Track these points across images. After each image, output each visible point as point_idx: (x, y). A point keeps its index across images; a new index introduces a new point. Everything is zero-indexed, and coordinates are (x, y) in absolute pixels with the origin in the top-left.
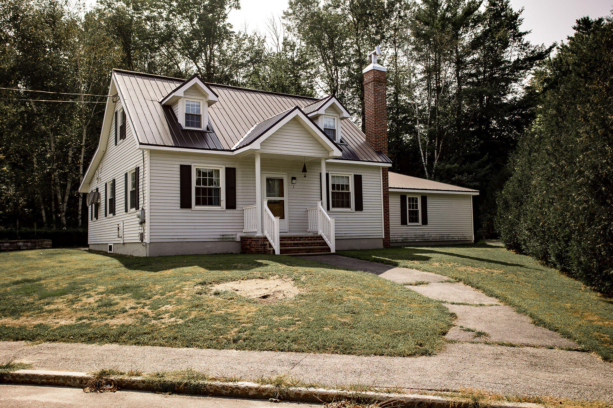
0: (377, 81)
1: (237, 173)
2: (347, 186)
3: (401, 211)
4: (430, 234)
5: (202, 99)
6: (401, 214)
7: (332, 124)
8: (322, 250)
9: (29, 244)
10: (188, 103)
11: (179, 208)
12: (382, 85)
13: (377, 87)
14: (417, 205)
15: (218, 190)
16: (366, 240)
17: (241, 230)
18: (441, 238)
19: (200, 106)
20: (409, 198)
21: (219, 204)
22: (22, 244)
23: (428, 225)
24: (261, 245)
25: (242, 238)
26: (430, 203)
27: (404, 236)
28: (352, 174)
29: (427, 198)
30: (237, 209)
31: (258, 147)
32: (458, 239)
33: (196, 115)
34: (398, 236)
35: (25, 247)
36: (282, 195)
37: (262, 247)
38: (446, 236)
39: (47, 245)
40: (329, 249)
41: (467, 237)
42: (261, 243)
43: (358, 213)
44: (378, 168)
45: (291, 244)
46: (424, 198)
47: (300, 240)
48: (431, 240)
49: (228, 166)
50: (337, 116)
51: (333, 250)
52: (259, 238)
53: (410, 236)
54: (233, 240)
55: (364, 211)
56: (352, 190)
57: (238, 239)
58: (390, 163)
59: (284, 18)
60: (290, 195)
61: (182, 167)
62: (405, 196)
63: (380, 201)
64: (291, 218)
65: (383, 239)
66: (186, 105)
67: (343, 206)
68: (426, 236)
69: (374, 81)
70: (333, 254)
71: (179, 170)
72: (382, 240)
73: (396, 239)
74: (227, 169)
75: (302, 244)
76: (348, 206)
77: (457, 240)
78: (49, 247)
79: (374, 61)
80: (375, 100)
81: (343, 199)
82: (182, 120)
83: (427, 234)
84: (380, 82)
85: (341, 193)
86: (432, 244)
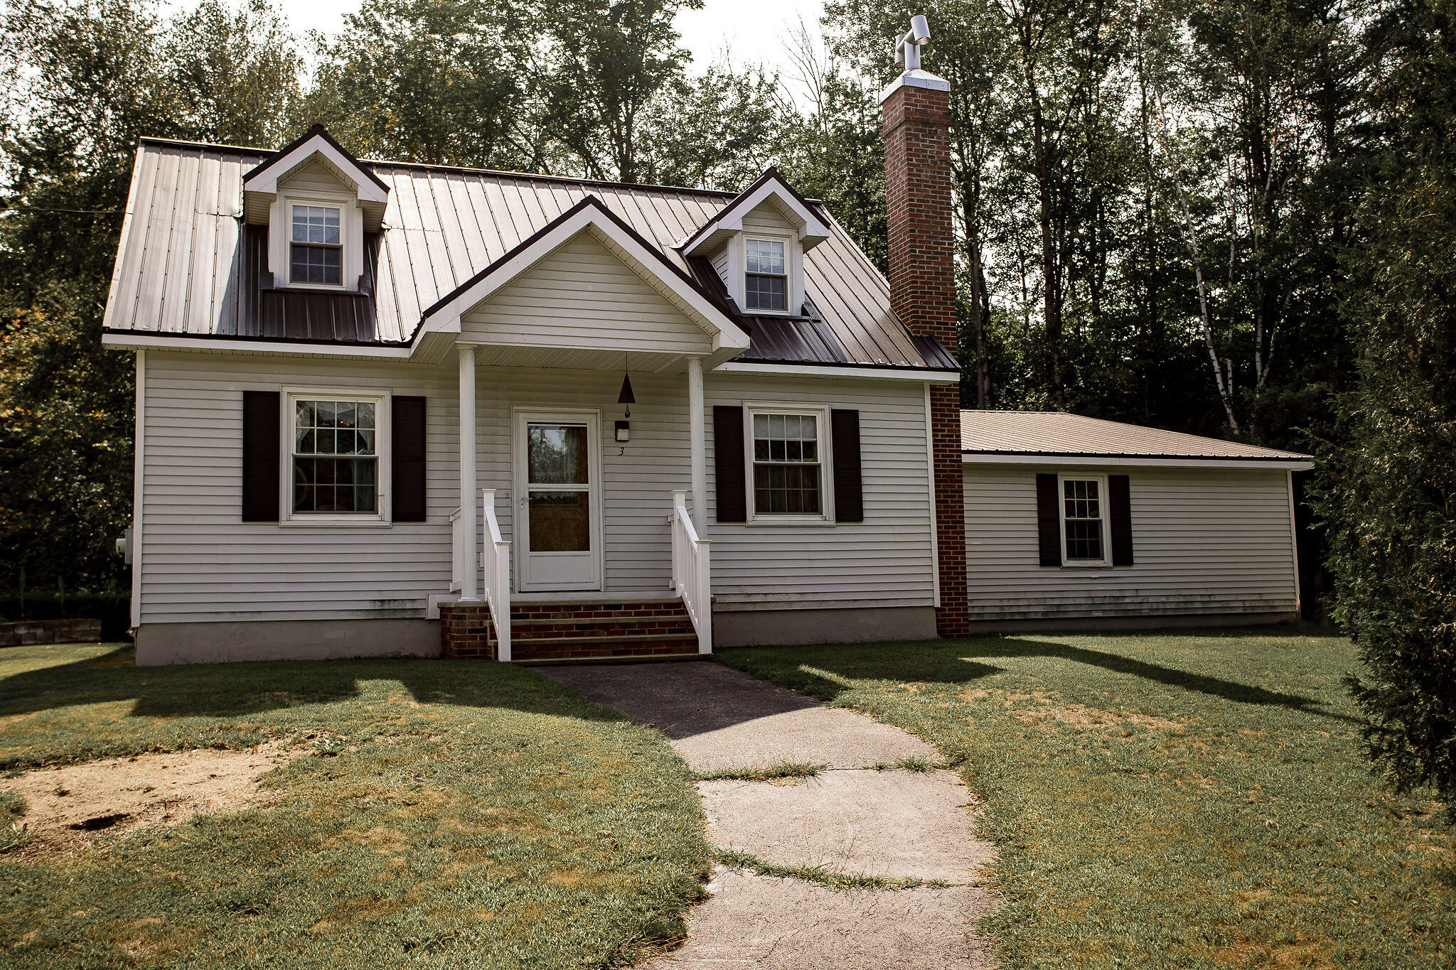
0: (917, 121)
1: (429, 412)
2: (811, 448)
3: (1040, 525)
4: (1141, 593)
5: (345, 199)
6: (1040, 532)
7: (774, 261)
8: (672, 645)
9: (40, 632)
10: (300, 214)
11: (239, 520)
12: (932, 134)
13: (917, 139)
14: (1095, 506)
15: (370, 465)
16: (878, 612)
17: (443, 586)
18: (1182, 606)
19: (337, 221)
20: (1068, 485)
21: (371, 508)
22: (26, 631)
23: (1134, 567)
24: (471, 631)
25: (444, 609)
26: (1141, 498)
27: (1050, 602)
28: (827, 408)
29: (1131, 482)
30: (430, 520)
31: (455, 327)
32: (1245, 607)
33: (328, 248)
34: (1031, 602)
35: (31, 639)
36: (582, 476)
37: (475, 638)
38: (1199, 599)
39: (86, 633)
40: (694, 643)
41: (1277, 604)
42: (472, 624)
43: (847, 528)
44: (917, 386)
45: (570, 626)
46: (1120, 484)
47: (609, 615)
48: (1145, 613)
49: (398, 392)
50: (789, 237)
51: (705, 647)
52: (463, 610)
53: (1071, 602)
54: (415, 617)
55: (865, 522)
56: (825, 456)
57: (433, 613)
58: (955, 370)
59: (824, 22)
60: (608, 477)
61: (248, 396)
62: (1054, 479)
63: (924, 490)
64: (610, 548)
65: (937, 609)
66: (295, 219)
67: (795, 509)
68: (1127, 600)
69: (907, 121)
70: (705, 658)
71: (240, 406)
72: (934, 613)
73: (1023, 610)
74: (399, 404)
75: (607, 628)
76: (813, 506)
77: (1240, 611)
78: (91, 638)
79: (911, 61)
80: (909, 179)
81: (796, 484)
82: (279, 264)
83: (1134, 593)
84: (926, 123)
85: (788, 467)
86: (1152, 624)
